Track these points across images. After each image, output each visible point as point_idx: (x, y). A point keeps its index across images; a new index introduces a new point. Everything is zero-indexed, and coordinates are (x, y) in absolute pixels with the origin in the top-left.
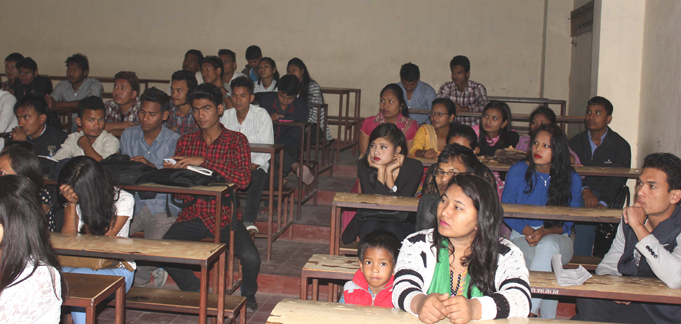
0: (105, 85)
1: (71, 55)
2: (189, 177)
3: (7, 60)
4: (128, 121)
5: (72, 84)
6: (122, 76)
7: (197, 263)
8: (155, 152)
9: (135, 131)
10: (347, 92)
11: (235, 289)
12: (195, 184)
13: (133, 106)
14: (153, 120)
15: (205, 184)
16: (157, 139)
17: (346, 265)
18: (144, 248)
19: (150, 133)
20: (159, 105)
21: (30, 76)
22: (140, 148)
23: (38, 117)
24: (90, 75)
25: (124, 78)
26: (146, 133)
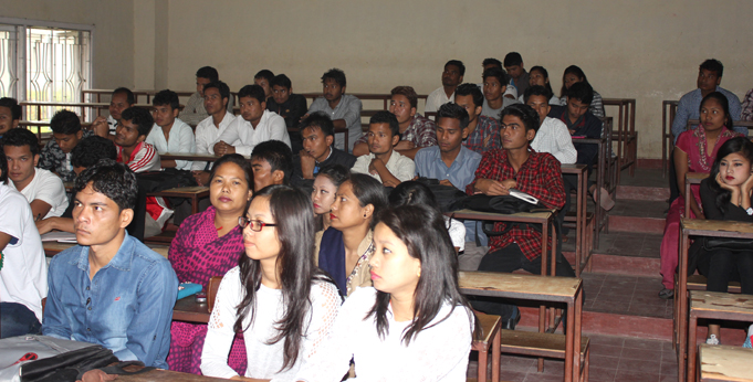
0: (364, 102)
1: (326, 71)
2: (510, 203)
3: (256, 77)
4: (405, 140)
5: (329, 101)
6: (398, 91)
7: (562, 300)
8: (454, 174)
9: (431, 153)
10: (625, 102)
11: (556, 326)
12: (517, 211)
13: (412, 124)
14: (452, 138)
15: (527, 211)
16: (457, 159)
17: (739, 304)
18: (497, 284)
19: (448, 153)
20: (458, 122)
21: (284, 94)
22: (437, 170)
23: (325, 139)
24: (347, 91)
25: (402, 93)
26: (444, 154)
